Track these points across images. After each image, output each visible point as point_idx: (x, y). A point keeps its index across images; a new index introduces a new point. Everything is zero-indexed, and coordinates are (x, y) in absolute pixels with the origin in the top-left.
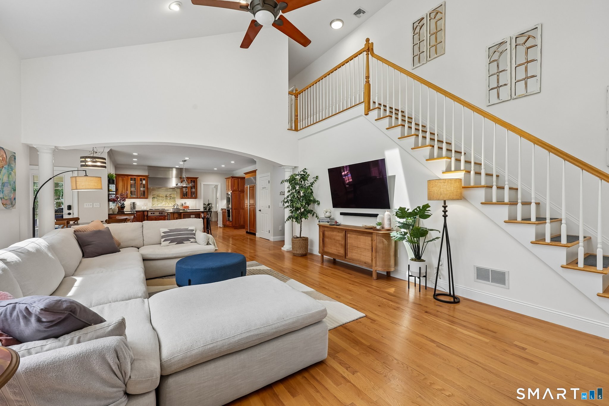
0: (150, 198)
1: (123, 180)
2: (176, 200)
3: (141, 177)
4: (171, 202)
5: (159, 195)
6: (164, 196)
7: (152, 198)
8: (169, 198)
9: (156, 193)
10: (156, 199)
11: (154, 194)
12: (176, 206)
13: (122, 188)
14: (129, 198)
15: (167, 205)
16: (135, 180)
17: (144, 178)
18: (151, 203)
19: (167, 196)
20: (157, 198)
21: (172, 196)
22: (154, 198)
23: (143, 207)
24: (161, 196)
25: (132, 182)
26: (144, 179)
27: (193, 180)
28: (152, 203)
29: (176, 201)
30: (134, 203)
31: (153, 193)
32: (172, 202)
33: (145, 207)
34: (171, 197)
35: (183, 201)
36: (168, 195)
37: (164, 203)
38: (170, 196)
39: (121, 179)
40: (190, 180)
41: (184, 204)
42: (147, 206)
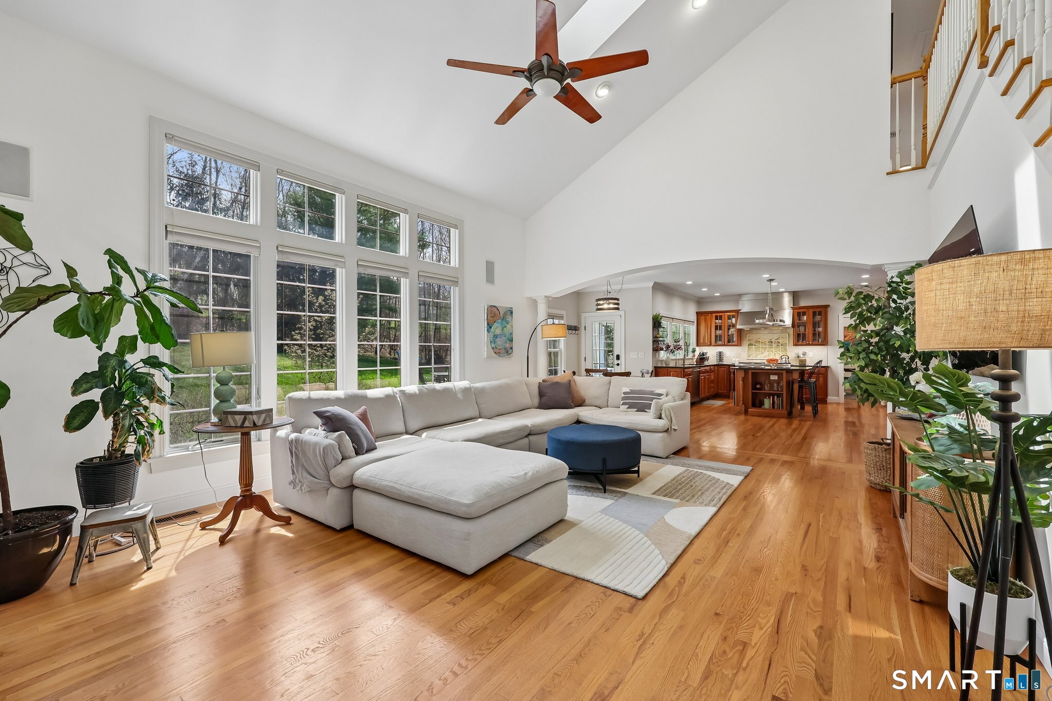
0: (745, 343)
1: (705, 320)
3: (728, 314)
4: (778, 352)
5: (759, 340)
6: (767, 342)
7: (748, 345)
8: (774, 345)
9: (754, 336)
10: (754, 346)
11: (751, 339)
12: (784, 359)
13: (705, 331)
14: (714, 346)
15: (772, 355)
16: (721, 318)
17: (734, 314)
18: (746, 354)
19: (772, 342)
21: (780, 341)
22: (750, 345)
23: (734, 359)
24: (762, 341)
25: (717, 321)
26: (733, 316)
27: (817, 310)
28: (748, 354)
29: (788, 349)
30: (720, 353)
31: (749, 336)
32: (780, 352)
33: (737, 359)
34: (779, 343)
35: (800, 350)
36: (773, 340)
37: (766, 353)
38: (776, 341)
39: (703, 319)
40: (811, 311)
41: (802, 356)
42: (740, 357)
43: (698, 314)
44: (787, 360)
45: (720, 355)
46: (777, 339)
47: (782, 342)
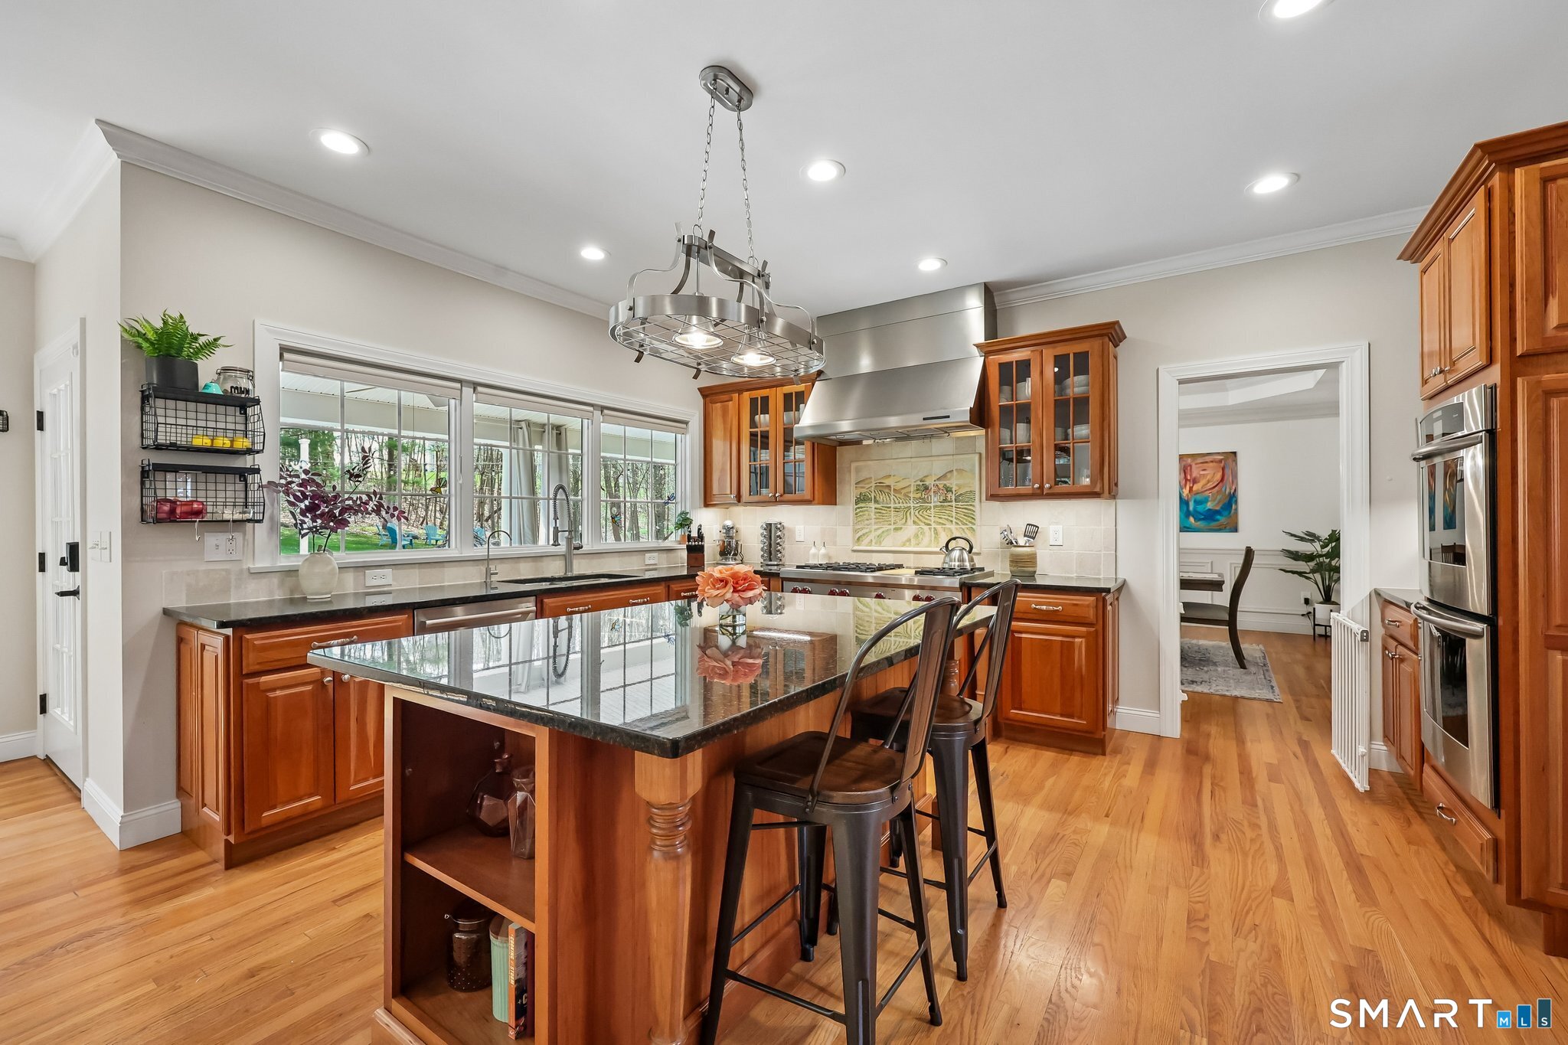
1: (725, 414)
2: (977, 508)
3: (787, 389)
4: (949, 525)
5: (887, 482)
6: (912, 489)
7: (853, 500)
8: (935, 500)
9: (874, 470)
10: (873, 505)
11: (864, 475)
12: (956, 554)
13: (724, 454)
14: (752, 504)
15: (926, 540)
16: (765, 405)
17: (801, 387)
18: (851, 527)
19: (926, 488)
20: (876, 502)
21: (953, 482)
22: (862, 499)
24: (900, 486)
25: (756, 417)
26: (802, 397)
27: (1071, 349)
28: (856, 531)
29: (977, 515)
31: (858, 470)
32: (953, 526)
33: (823, 551)
34: (948, 490)
35: (1019, 516)
36: (929, 482)
37: (910, 529)
38: (941, 484)
39: (720, 412)
40: (1049, 353)
41: (1022, 541)
42: (835, 544)
43: (706, 393)
44: (966, 555)
45: (772, 535)
46: (944, 477)
47: (959, 487)
